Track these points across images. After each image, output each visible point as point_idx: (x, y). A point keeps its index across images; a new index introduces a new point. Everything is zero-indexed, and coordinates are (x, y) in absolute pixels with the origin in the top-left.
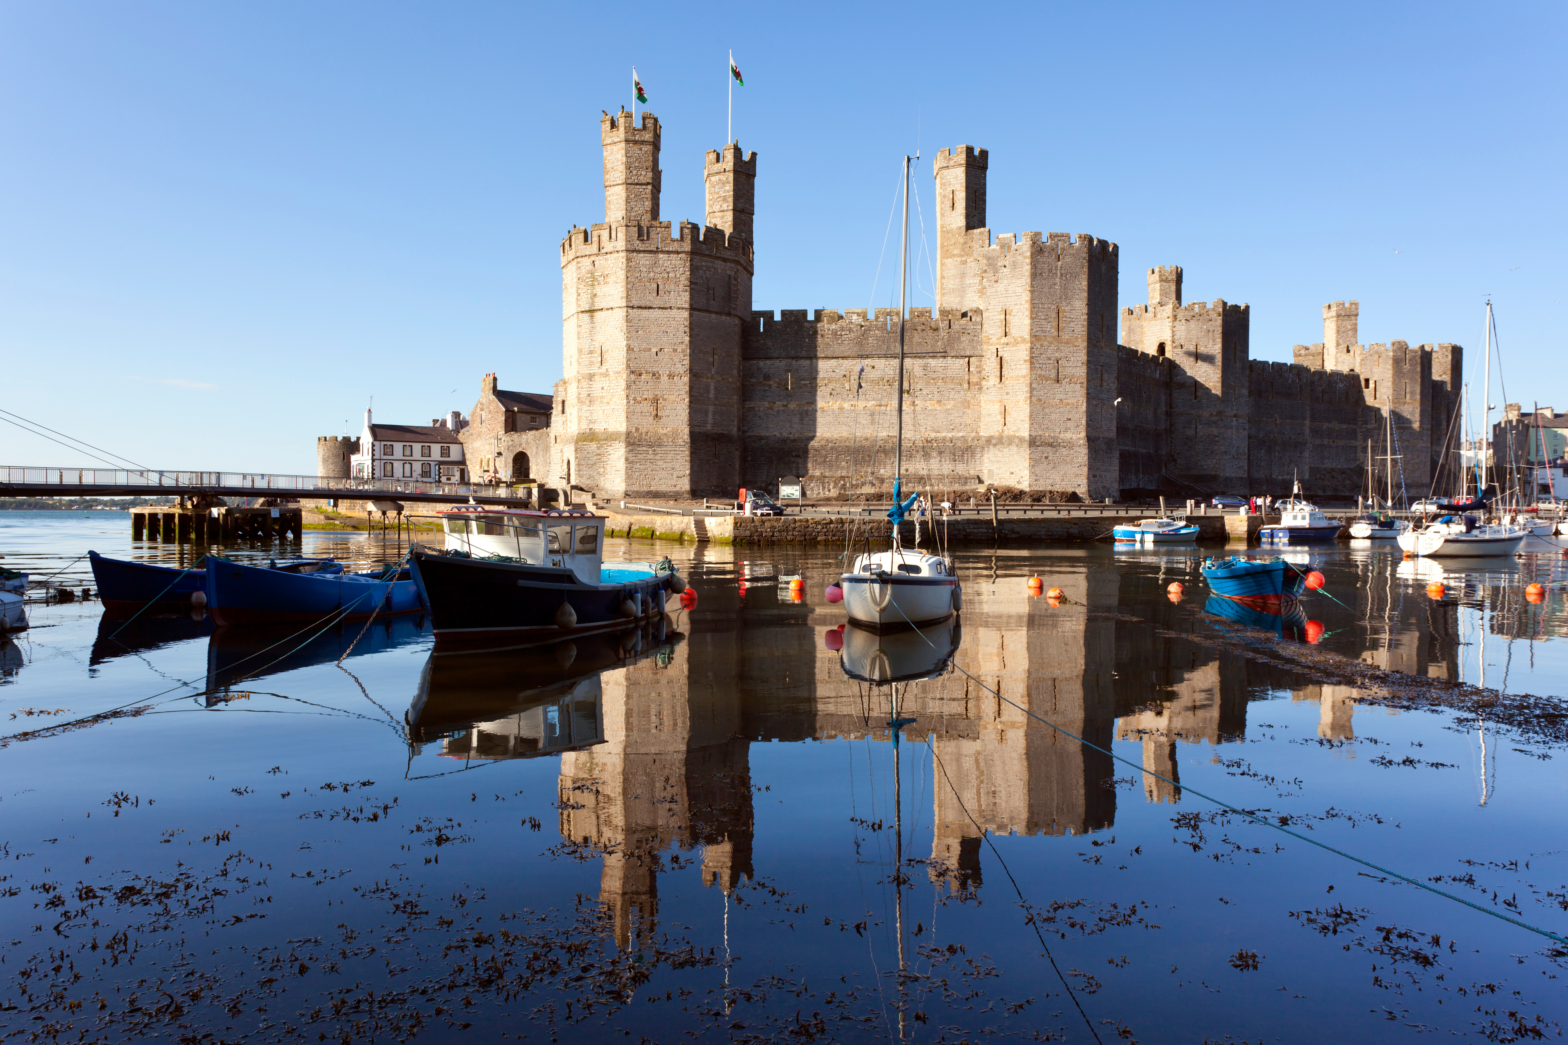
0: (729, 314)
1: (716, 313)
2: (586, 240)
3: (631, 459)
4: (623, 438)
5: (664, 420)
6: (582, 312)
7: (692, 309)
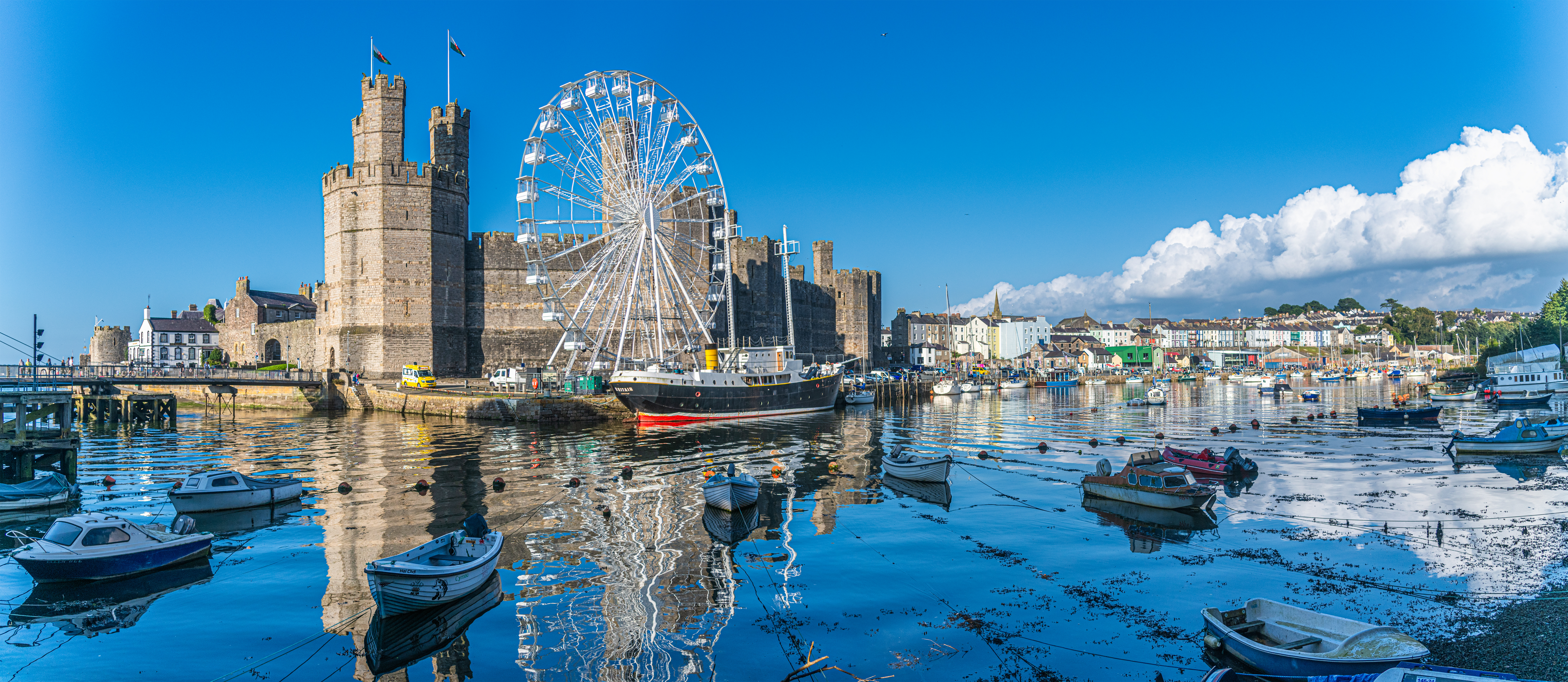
0: (458, 235)
1: (449, 234)
2: (348, 175)
3: (387, 347)
4: (381, 331)
5: (412, 317)
6: (346, 232)
7: (433, 231)
